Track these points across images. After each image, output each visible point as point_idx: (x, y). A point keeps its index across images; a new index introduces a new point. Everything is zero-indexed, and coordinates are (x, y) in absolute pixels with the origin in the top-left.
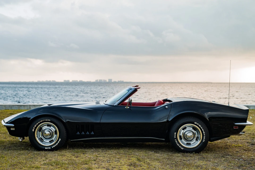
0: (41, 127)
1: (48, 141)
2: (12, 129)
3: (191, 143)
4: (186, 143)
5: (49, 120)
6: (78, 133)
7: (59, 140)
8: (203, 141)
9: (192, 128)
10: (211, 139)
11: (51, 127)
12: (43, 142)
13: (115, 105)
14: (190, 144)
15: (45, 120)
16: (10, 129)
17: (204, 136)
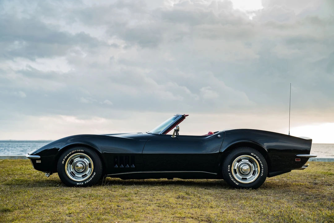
0: (73, 158)
1: (81, 176)
2: (37, 162)
3: (248, 178)
4: (241, 177)
5: (82, 150)
6: (117, 166)
7: (94, 174)
8: (262, 175)
9: (248, 161)
10: (270, 174)
11: (84, 158)
12: (74, 176)
13: (159, 134)
14: (246, 179)
15: (77, 151)
16: (36, 162)
17: (262, 170)
